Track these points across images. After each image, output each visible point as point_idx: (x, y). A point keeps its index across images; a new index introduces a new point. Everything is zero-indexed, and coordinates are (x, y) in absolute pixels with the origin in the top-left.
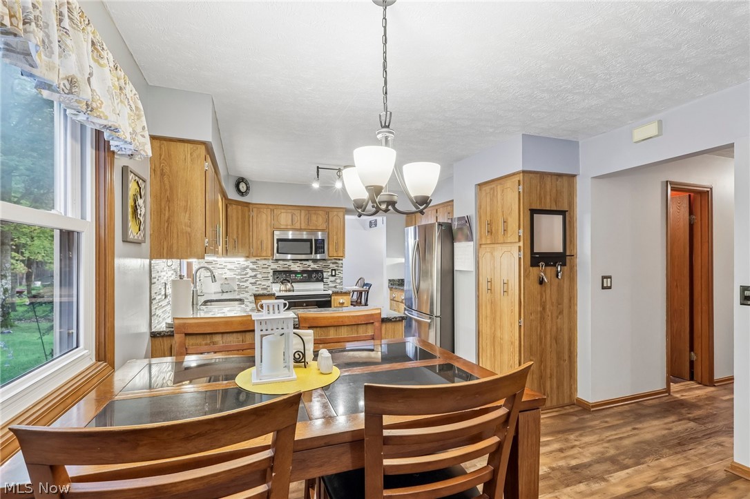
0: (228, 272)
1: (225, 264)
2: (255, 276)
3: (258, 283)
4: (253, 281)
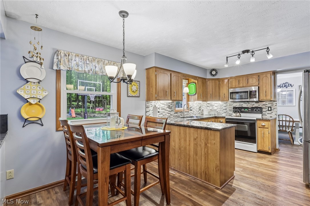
0: (215, 107)
1: (214, 104)
2: (226, 109)
3: (227, 112)
4: (225, 111)
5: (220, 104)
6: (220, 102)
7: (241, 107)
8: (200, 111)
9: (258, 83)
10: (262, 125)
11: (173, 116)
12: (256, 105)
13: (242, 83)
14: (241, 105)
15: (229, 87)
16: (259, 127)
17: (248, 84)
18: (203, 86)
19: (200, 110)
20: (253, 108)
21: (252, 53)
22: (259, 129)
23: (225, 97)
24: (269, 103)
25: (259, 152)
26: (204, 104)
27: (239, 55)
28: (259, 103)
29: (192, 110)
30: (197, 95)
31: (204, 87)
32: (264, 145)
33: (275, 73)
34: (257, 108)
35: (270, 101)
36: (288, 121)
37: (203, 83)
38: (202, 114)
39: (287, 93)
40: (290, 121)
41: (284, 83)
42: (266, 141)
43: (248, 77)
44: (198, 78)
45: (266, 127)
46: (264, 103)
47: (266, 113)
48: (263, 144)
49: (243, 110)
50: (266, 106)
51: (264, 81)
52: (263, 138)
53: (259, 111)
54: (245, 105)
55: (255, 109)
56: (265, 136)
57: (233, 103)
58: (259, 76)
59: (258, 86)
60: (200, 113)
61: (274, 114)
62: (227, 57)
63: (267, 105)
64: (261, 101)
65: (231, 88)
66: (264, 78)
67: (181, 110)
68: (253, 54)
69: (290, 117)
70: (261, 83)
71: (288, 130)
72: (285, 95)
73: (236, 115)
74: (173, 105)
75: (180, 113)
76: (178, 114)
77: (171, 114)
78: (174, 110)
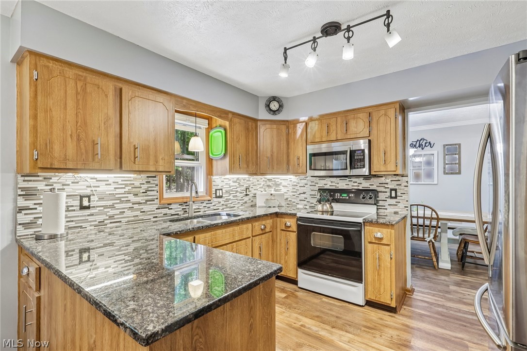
5: (293, 180)
6: (292, 178)
7: (334, 188)
8: (246, 199)
9: (368, 132)
10: (376, 238)
11: (151, 217)
12: (365, 184)
13: (334, 132)
14: (334, 184)
15: (309, 141)
16: (370, 243)
17: (348, 133)
18: (247, 137)
19: (247, 195)
20: (358, 192)
21: (347, 34)
22: (370, 246)
23: (301, 165)
24: (391, 181)
25: (370, 303)
26: (257, 181)
27: (315, 40)
28: (372, 179)
29: (221, 197)
30: (227, 159)
31: (250, 141)
32: (380, 288)
33: (404, 108)
34: (367, 191)
35: (395, 175)
36: (428, 218)
37: (247, 129)
38: (253, 203)
39: (423, 159)
40: (432, 219)
41: (418, 140)
42: (384, 279)
43: (347, 115)
44: (230, 116)
45: (384, 242)
46: (382, 180)
47: (386, 203)
48: (377, 285)
49: (337, 196)
50: (386, 186)
51: (381, 127)
52: (378, 268)
53: (370, 198)
54: (342, 185)
55: (362, 193)
56: (383, 265)
57: (318, 179)
58: (370, 113)
59: (369, 138)
60: (246, 203)
61: (401, 205)
62: (286, 49)
63: (387, 184)
64: (375, 176)
65: (313, 143)
66: (382, 120)
67: (183, 198)
68: (350, 35)
69: (433, 210)
70: (374, 132)
71: (429, 237)
72: (421, 162)
73: (323, 208)
74: (154, 184)
75: (180, 205)
76: (172, 209)
77: (144, 212)
78: (157, 199)
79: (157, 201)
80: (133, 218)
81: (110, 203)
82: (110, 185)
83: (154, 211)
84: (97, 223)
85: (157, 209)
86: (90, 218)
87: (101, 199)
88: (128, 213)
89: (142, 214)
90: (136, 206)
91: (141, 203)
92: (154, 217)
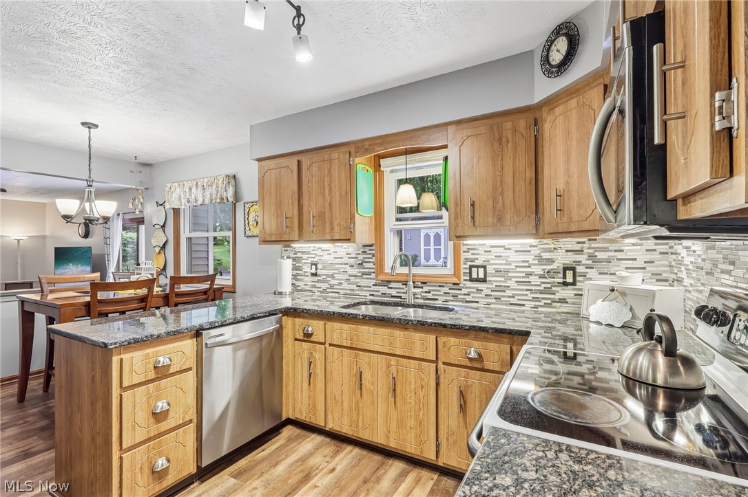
8: (564, 292)
19: (565, 283)
29: (482, 280)
60: (562, 301)
74: (370, 254)
75: (403, 284)
76: (391, 288)
77: (360, 286)
78: (374, 272)
79: (373, 276)
80: (349, 292)
81: (330, 272)
82: (331, 254)
83: (370, 287)
84: (321, 290)
85: (373, 285)
86: (318, 285)
87: (324, 268)
88: (345, 285)
89: (357, 288)
90: (352, 279)
91: (357, 276)
92: (371, 295)
